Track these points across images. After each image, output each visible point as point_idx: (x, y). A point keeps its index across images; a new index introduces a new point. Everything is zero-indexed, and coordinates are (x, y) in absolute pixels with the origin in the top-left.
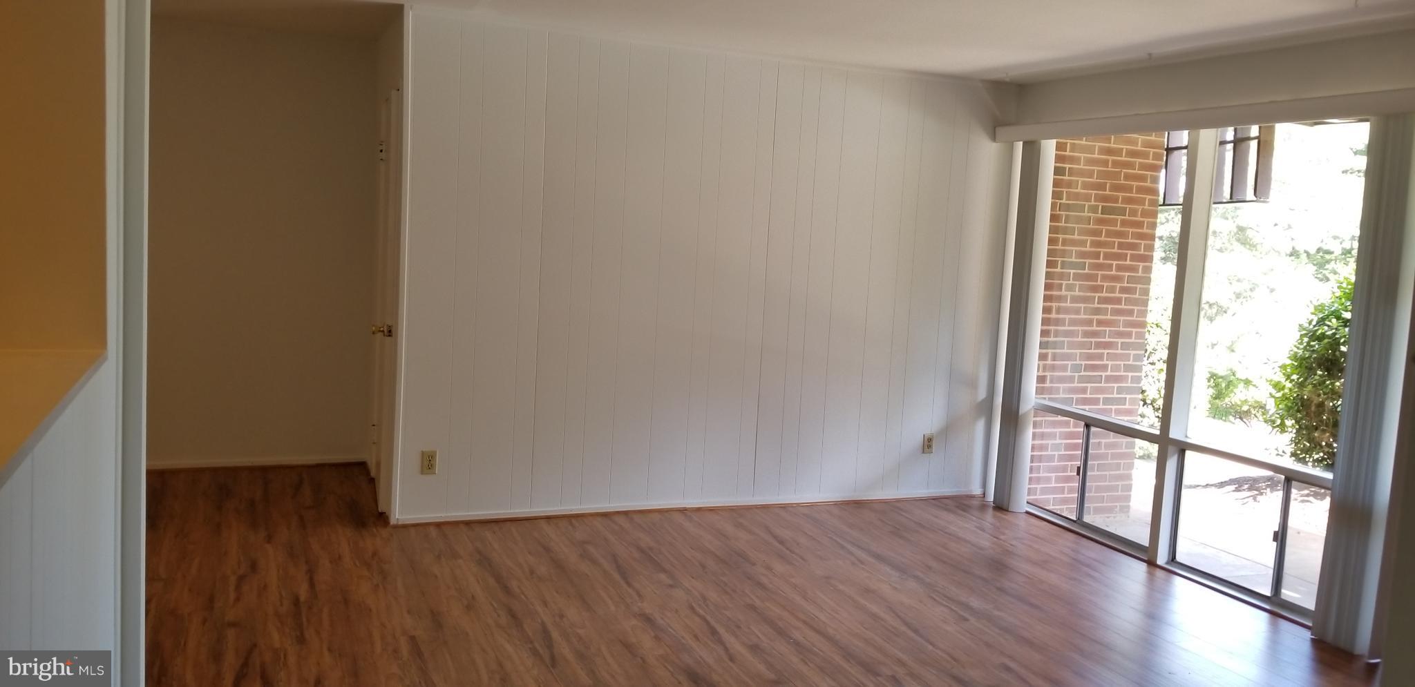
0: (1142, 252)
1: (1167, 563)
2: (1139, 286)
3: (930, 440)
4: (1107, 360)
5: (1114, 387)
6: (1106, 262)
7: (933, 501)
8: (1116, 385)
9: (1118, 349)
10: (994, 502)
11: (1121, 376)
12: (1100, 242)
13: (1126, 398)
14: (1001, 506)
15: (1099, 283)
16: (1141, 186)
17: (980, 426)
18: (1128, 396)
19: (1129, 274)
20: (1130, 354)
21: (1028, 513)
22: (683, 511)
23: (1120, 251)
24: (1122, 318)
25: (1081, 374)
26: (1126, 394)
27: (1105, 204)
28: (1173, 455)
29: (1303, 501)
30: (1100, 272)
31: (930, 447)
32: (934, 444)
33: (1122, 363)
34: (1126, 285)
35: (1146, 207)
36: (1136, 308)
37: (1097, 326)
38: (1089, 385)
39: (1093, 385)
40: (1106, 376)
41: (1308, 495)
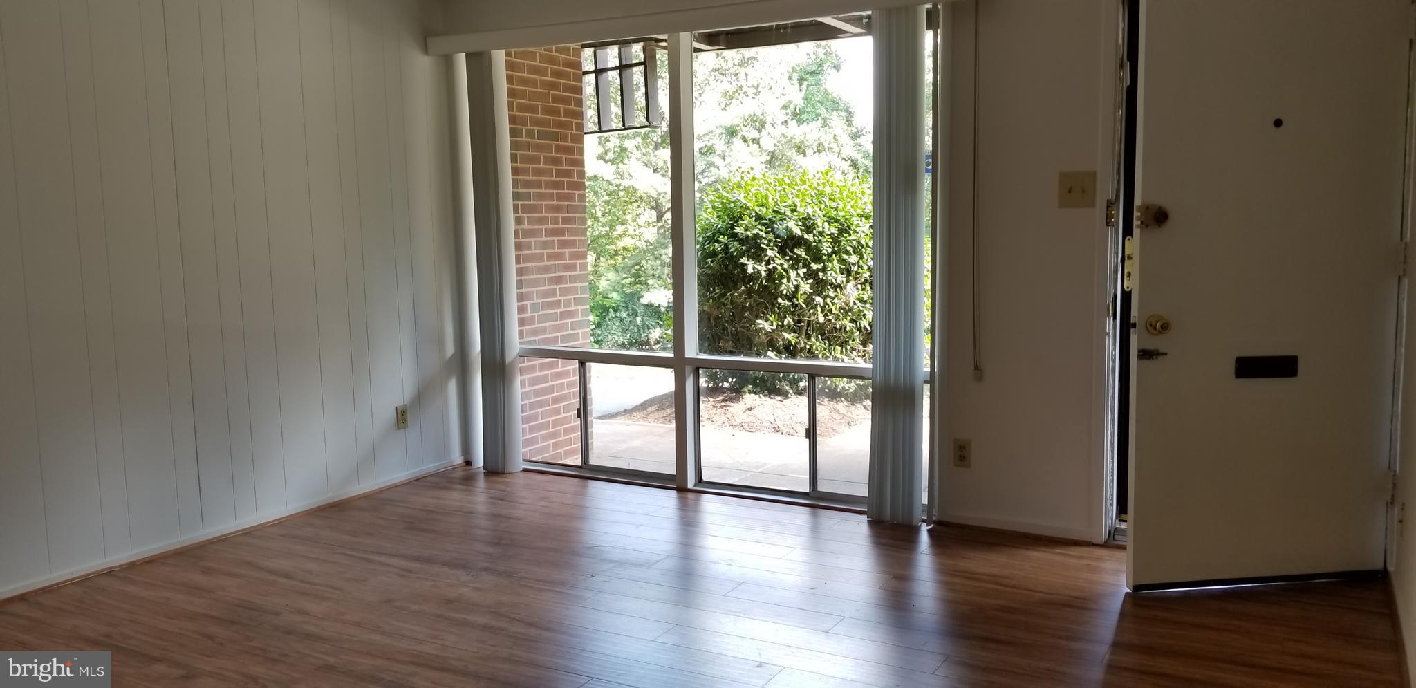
0: (576, 180)
1: (695, 486)
2: (577, 215)
3: (403, 413)
4: (560, 296)
5: (568, 323)
6: (547, 191)
7: (415, 483)
8: (569, 321)
9: (567, 284)
10: (485, 467)
11: (572, 310)
12: (539, 169)
13: (579, 333)
14: (495, 470)
15: (544, 214)
16: (568, 108)
17: (452, 387)
18: (580, 331)
19: (568, 203)
20: (577, 287)
21: (525, 470)
22: (109, 573)
23: (558, 179)
24: (567, 250)
25: (539, 313)
26: (579, 329)
27: (539, 128)
28: (689, 376)
29: (722, 407)
30: (544, 203)
31: (404, 420)
32: (409, 416)
33: (572, 297)
34: (567, 215)
35: (574, 132)
36: (577, 238)
37: (548, 261)
38: (547, 324)
39: (550, 323)
40: (560, 312)
41: (724, 401)
